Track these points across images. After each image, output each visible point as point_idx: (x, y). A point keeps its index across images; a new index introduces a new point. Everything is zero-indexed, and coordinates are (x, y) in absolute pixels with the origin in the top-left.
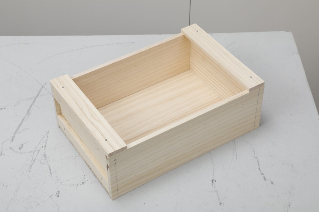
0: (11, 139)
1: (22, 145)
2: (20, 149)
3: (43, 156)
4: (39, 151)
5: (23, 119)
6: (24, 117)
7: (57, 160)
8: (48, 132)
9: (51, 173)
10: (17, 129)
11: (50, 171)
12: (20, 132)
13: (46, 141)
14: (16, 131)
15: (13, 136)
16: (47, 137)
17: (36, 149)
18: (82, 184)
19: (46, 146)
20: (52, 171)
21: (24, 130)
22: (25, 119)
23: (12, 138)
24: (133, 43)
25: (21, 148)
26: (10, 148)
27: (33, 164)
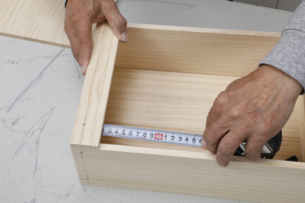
0: (8, 108)
1: (18, 119)
2: (13, 124)
3: (35, 142)
4: (33, 133)
5: (32, 83)
6: (34, 81)
7: (49, 153)
8: (53, 109)
9: (35, 170)
10: (20, 95)
11: (36, 166)
12: (21, 101)
13: (47, 121)
14: (17, 98)
15: (12, 103)
16: (49, 116)
17: (31, 129)
18: (65, 197)
19: (44, 128)
20: (37, 168)
21: (27, 98)
22: (33, 84)
23: (10, 106)
24: (194, 6)
25: (15, 123)
26: (3, 119)
27: (20, 150)
